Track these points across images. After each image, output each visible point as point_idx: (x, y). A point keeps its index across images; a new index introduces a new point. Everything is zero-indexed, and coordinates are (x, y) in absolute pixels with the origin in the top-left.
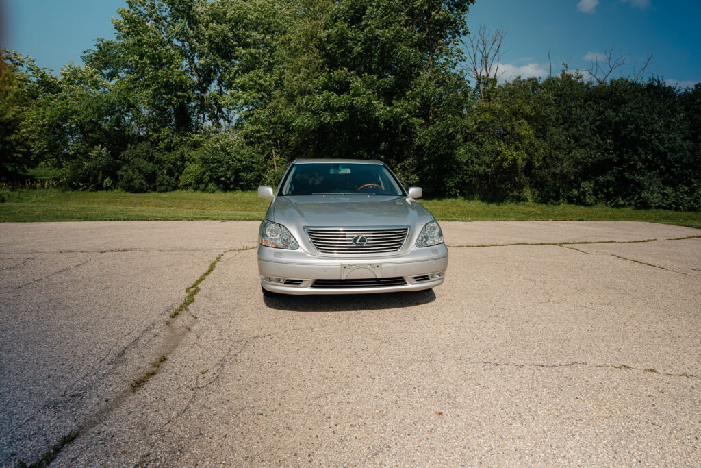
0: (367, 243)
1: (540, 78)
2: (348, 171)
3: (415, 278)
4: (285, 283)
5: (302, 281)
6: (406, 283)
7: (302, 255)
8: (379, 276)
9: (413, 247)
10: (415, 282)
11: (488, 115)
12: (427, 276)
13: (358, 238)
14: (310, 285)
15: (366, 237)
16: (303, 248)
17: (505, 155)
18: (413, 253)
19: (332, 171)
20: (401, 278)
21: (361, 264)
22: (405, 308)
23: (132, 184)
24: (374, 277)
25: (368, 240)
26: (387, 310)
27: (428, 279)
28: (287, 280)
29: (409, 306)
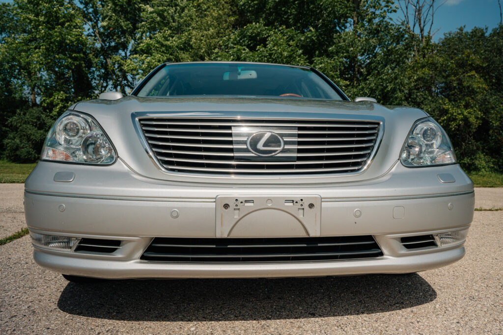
0: (284, 151)
1: (487, 29)
2: (253, 74)
3: (403, 240)
4: (79, 249)
5: (118, 243)
6: (381, 254)
7: (124, 177)
8: (315, 232)
9: (393, 165)
10: (404, 251)
11: (426, 70)
12: (430, 237)
13: (261, 136)
14: (140, 253)
15: (282, 135)
16: (126, 161)
17: (452, 114)
18: (396, 179)
19: (227, 77)
20: (370, 238)
21: (269, 199)
22: (375, 316)
23: (18, 153)
24: (302, 234)
25: (286, 143)
26: (332, 320)
27: (434, 244)
28: (84, 240)
29: (383, 311)
